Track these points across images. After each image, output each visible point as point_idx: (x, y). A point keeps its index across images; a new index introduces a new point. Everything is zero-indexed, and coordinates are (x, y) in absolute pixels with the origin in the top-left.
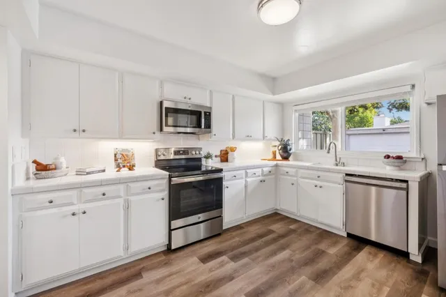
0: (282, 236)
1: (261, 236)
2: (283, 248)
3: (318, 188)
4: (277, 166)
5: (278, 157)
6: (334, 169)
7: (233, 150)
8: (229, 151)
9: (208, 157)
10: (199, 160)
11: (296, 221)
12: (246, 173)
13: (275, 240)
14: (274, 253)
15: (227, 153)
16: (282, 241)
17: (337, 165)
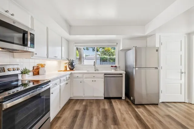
0: (85, 111)
1: (75, 117)
2: (91, 117)
3: (94, 82)
4: (71, 74)
5: (68, 69)
6: (95, 73)
7: (43, 66)
8: (40, 67)
9: (24, 72)
10: (17, 75)
11: (83, 100)
12: (60, 80)
13: (84, 115)
14: (91, 122)
15: (38, 68)
16: (88, 113)
17: (95, 71)
